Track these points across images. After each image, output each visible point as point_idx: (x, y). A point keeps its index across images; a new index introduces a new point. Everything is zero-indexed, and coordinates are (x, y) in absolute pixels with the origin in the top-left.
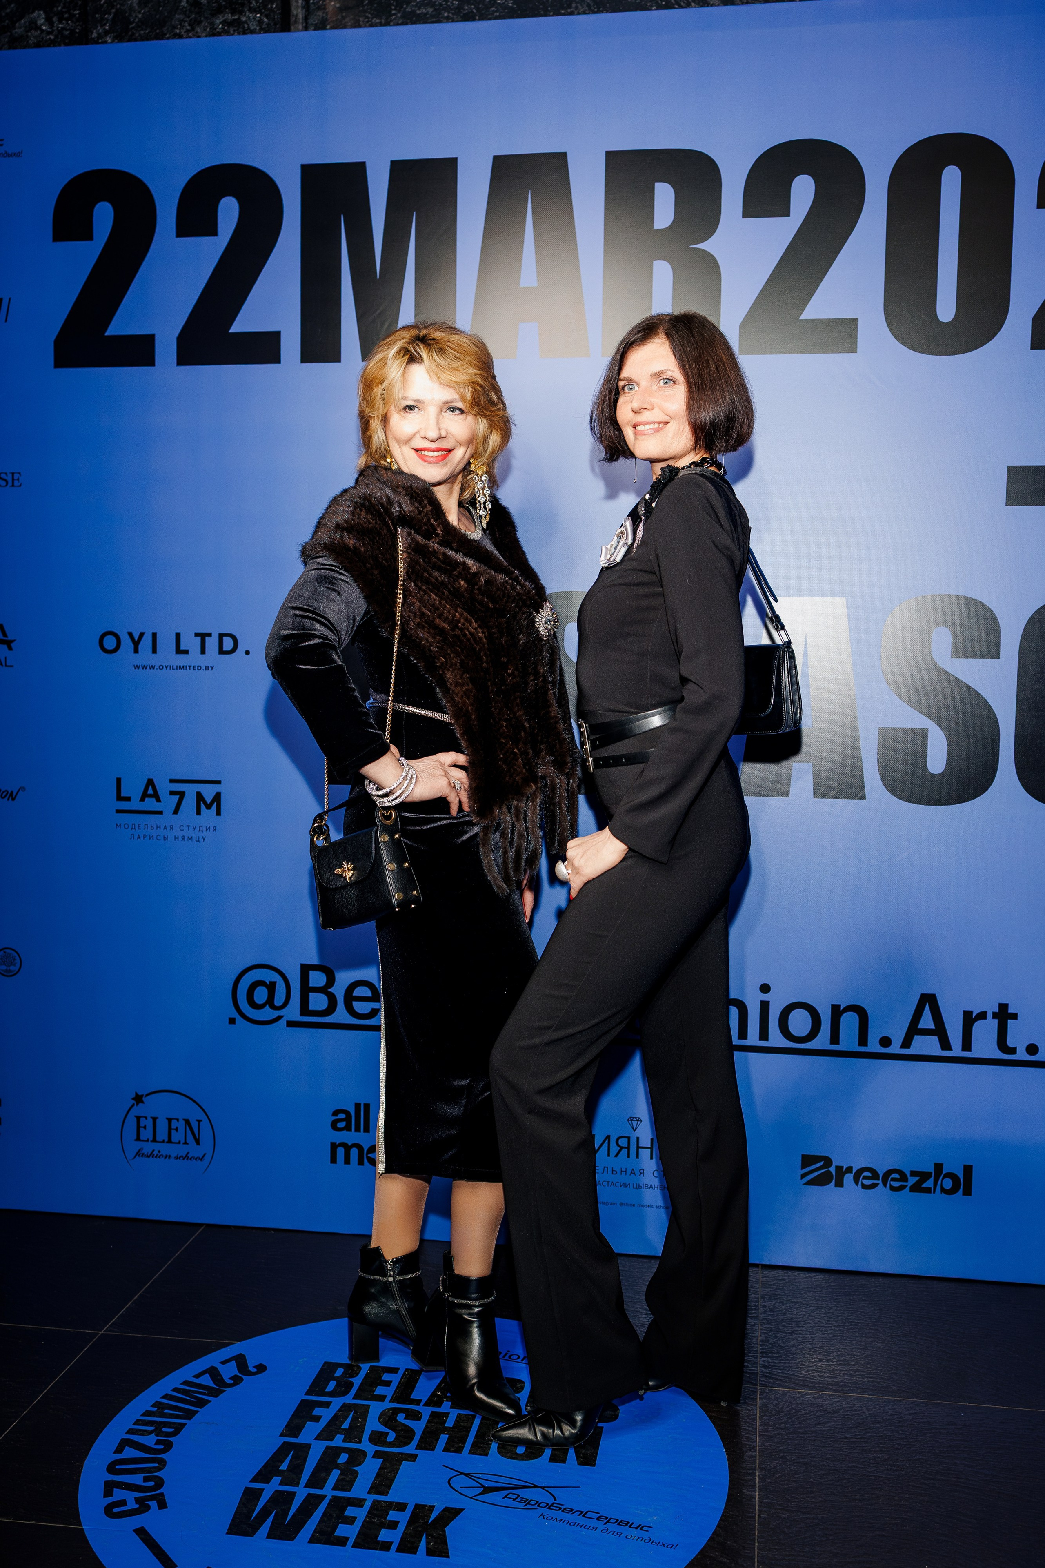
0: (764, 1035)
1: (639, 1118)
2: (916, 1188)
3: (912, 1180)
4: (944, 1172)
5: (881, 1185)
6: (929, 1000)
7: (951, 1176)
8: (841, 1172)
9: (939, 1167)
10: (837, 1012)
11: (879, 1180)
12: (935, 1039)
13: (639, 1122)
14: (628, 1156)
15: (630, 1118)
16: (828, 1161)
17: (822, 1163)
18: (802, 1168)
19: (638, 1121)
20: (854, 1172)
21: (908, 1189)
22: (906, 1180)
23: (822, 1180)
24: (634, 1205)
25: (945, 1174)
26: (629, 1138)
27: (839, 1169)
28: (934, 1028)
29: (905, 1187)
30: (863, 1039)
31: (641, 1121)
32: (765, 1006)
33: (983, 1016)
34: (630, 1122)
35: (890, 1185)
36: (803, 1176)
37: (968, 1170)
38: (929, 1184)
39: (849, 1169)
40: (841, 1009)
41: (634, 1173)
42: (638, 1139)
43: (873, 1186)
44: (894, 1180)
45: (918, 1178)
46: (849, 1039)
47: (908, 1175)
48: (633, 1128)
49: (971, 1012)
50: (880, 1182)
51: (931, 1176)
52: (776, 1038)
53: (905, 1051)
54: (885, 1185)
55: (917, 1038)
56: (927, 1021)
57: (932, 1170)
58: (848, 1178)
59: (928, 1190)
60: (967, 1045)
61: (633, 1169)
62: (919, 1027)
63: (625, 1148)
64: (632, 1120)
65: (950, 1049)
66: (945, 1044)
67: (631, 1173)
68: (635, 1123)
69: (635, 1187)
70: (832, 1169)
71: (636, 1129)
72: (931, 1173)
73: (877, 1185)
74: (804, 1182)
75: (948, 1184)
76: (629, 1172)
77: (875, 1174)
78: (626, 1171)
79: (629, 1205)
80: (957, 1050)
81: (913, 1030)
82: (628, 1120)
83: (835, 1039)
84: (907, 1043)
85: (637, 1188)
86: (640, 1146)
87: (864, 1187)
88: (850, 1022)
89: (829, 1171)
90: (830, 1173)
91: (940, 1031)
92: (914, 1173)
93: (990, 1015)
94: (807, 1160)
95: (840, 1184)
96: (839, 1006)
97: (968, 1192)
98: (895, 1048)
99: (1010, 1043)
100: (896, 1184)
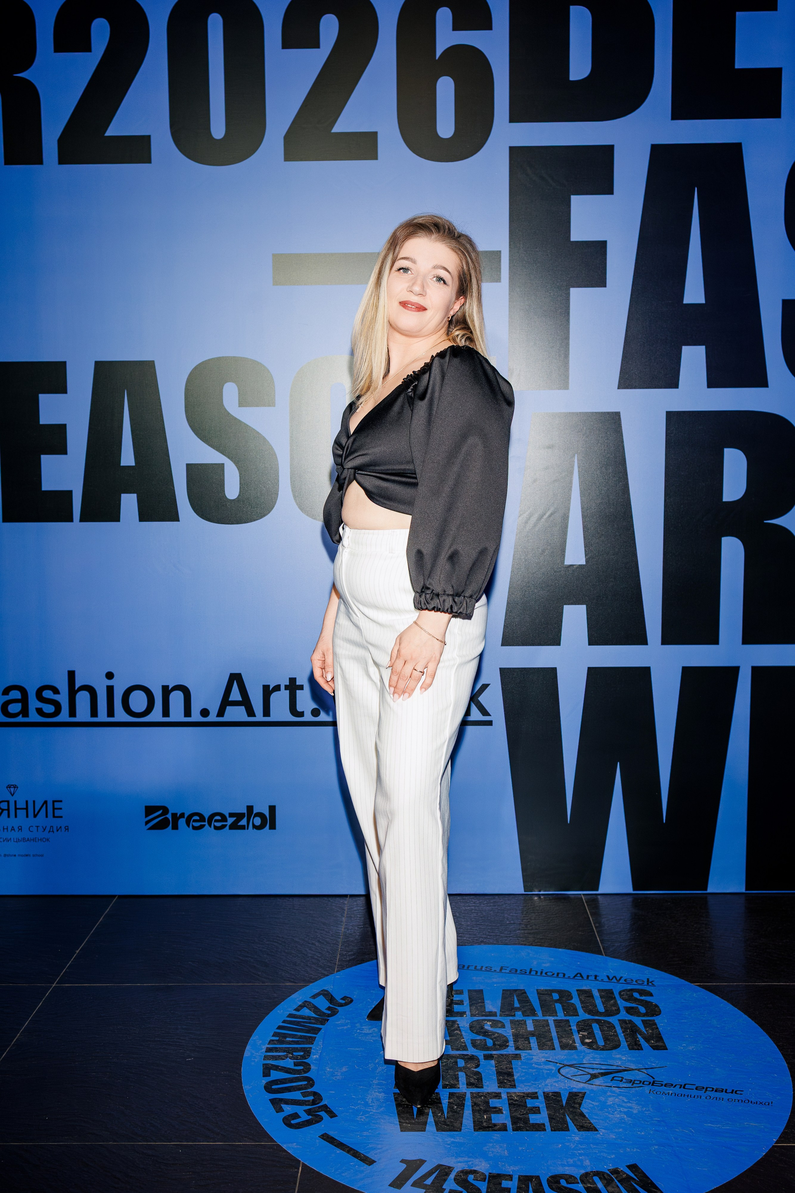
0: (111, 712)
1: (16, 785)
2: (234, 826)
3: (231, 820)
4: (254, 812)
5: (207, 826)
6: (236, 678)
7: (260, 815)
8: (176, 818)
9: (250, 808)
10: (166, 691)
11: (205, 821)
12: (242, 709)
13: (16, 789)
14: (9, 816)
15: (9, 785)
16: (165, 810)
17: (160, 812)
18: (146, 816)
19: (15, 787)
20: (186, 816)
21: (228, 827)
22: (226, 821)
23: (161, 825)
24: (15, 855)
25: (255, 814)
26: (8, 802)
27: (174, 815)
28: (241, 700)
29: (226, 826)
30: (188, 712)
31: (17, 787)
32: (110, 690)
33: (277, 688)
34: (9, 789)
35: (214, 825)
36: (147, 823)
37: (272, 809)
38: (244, 822)
39: (182, 815)
40: (170, 689)
41: (14, 830)
42: (15, 802)
43: (202, 827)
44: (217, 821)
45: (235, 818)
46: (177, 713)
47: (227, 816)
48: (11, 793)
49: (269, 686)
50: (206, 823)
51: (245, 816)
52: (121, 715)
53: (220, 719)
54: (210, 825)
55: (229, 709)
56: (235, 695)
57: (245, 811)
58: (182, 822)
59: (243, 827)
60: (267, 712)
61: (13, 827)
62: (230, 700)
63: (6, 810)
64: (10, 787)
65: (254, 715)
66: (251, 712)
67: (12, 830)
68: (12, 790)
69: (15, 841)
70: (169, 816)
71: (14, 794)
72: (245, 813)
73: (204, 826)
74: (147, 828)
75: (258, 821)
76: (10, 829)
77: (202, 818)
78: (7, 829)
79: (11, 856)
80: (259, 717)
81: (226, 702)
82: (7, 787)
83: (166, 712)
84: (221, 713)
85: (17, 842)
86: (18, 807)
87: (194, 828)
88: (177, 699)
89: (166, 817)
90: (167, 819)
91: (246, 702)
92: (231, 815)
93: (282, 688)
94: (150, 810)
95: (175, 827)
96: (168, 686)
97: (273, 827)
98: (213, 717)
99: (299, 709)
100: (218, 824)
